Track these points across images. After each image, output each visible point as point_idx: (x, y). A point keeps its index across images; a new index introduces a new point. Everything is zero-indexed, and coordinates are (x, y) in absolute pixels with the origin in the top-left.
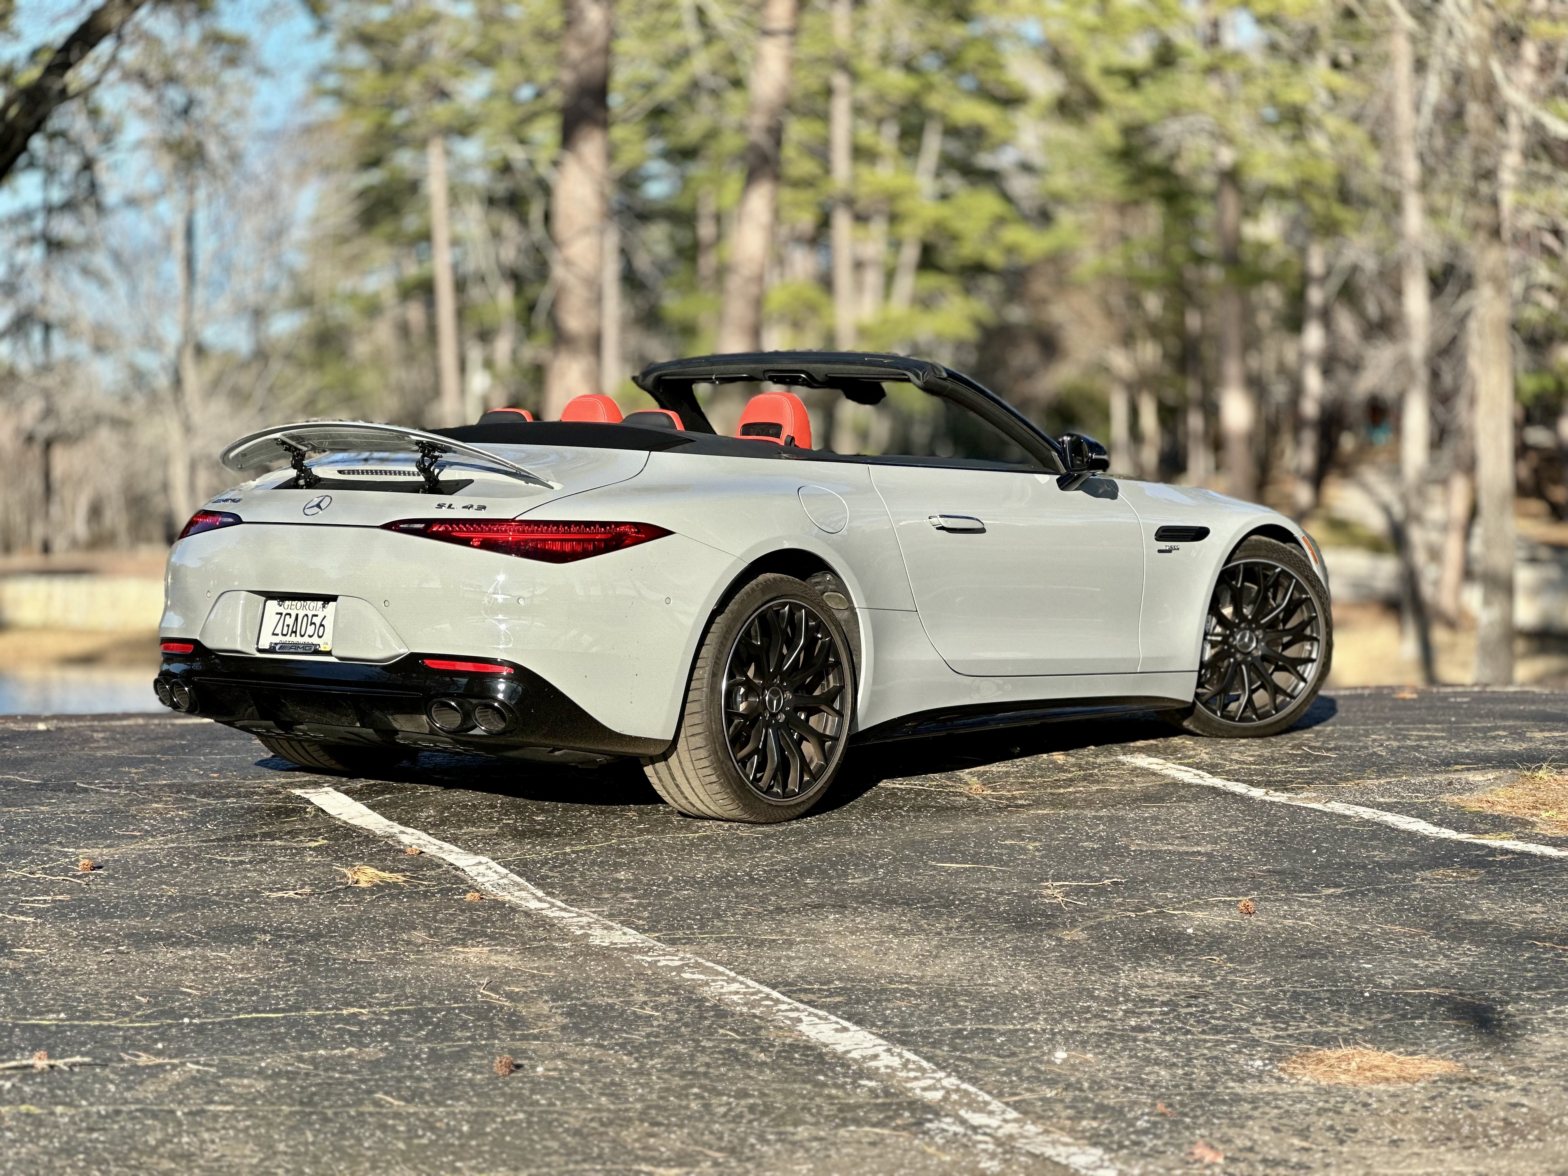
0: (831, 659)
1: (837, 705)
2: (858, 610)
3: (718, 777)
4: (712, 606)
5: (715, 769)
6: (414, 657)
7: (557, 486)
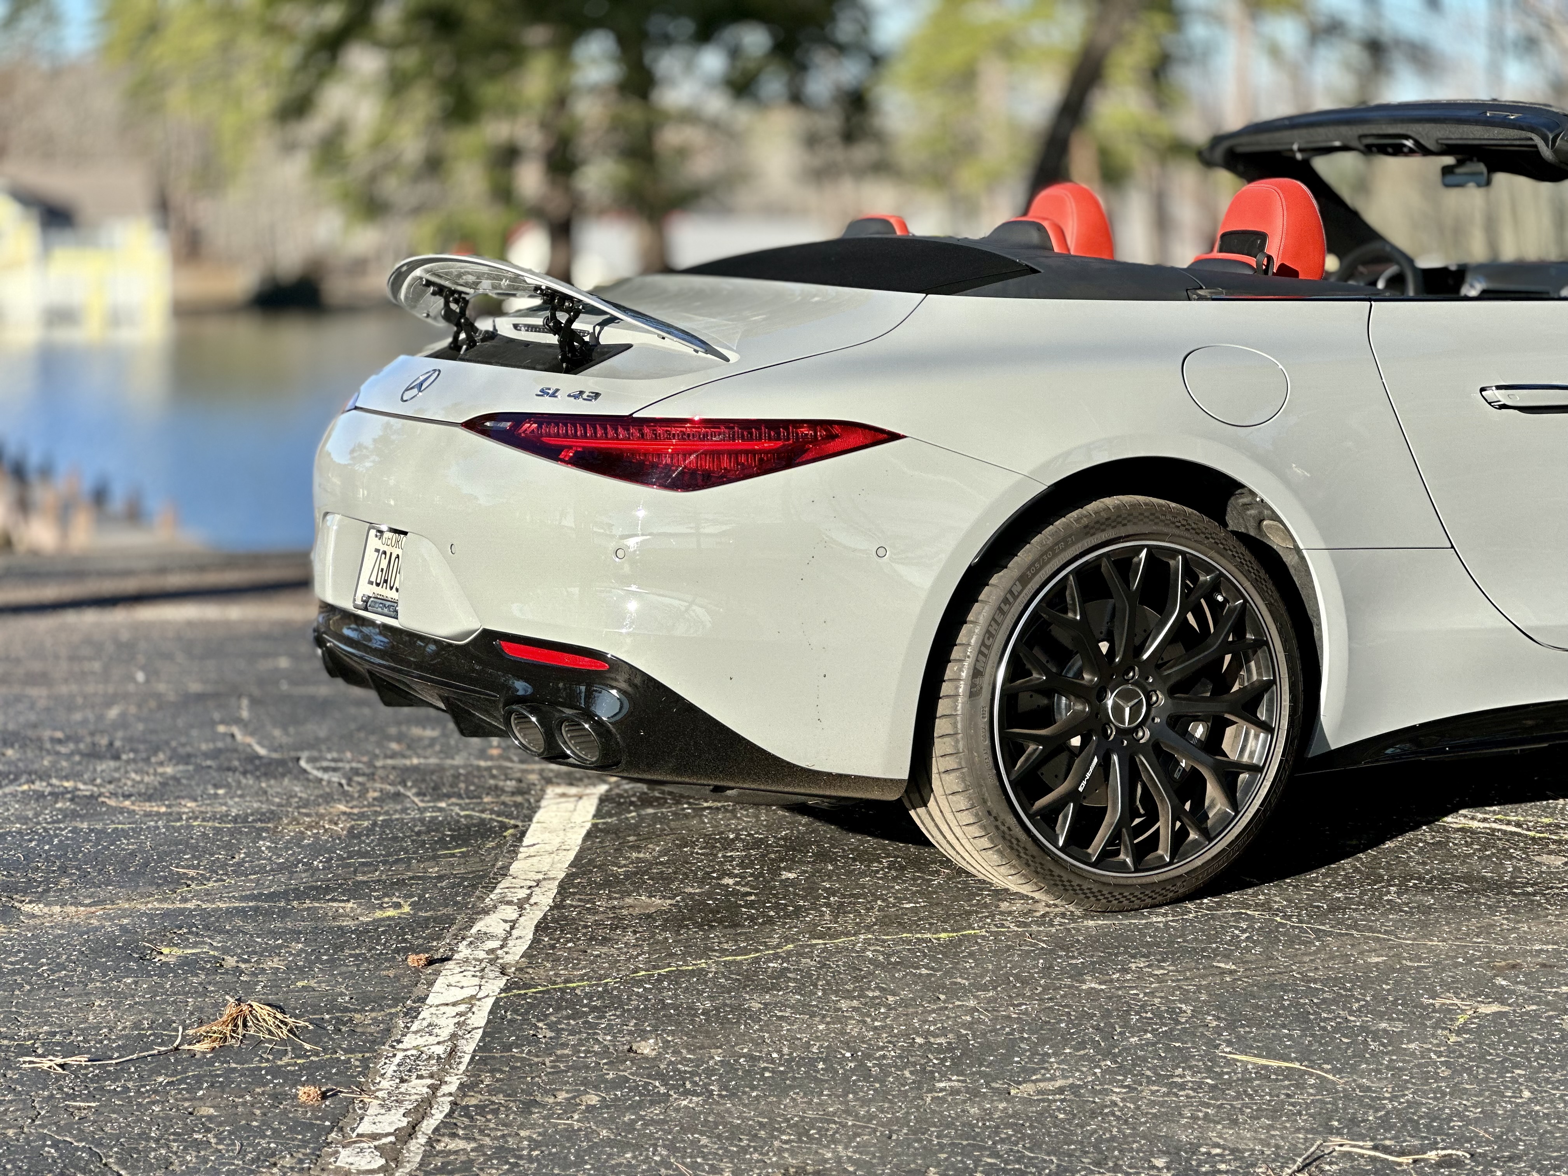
0: (1250, 636)
1: (1262, 715)
2: (1305, 552)
3: (991, 840)
4: (970, 556)
5: (984, 827)
6: (487, 635)
7: (733, 357)
